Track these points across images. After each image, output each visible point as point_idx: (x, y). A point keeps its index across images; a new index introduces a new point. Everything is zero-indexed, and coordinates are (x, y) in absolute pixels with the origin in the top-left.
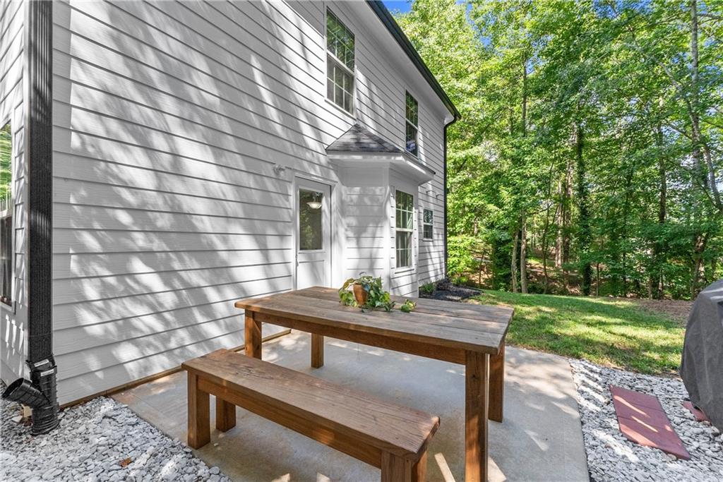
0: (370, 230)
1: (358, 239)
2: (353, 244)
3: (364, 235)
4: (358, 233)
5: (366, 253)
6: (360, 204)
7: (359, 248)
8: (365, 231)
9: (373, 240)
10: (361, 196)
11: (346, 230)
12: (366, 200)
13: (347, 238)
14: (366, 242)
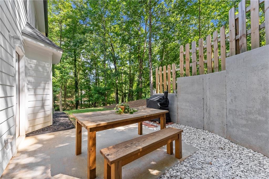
0: (42, 85)
1: (35, 90)
2: (32, 93)
3: (39, 88)
4: (35, 87)
5: (39, 98)
6: (36, 70)
7: (35, 94)
8: (39, 85)
9: (44, 91)
10: (37, 66)
11: (28, 84)
12: (40, 68)
13: (28, 89)
14: (40, 91)
